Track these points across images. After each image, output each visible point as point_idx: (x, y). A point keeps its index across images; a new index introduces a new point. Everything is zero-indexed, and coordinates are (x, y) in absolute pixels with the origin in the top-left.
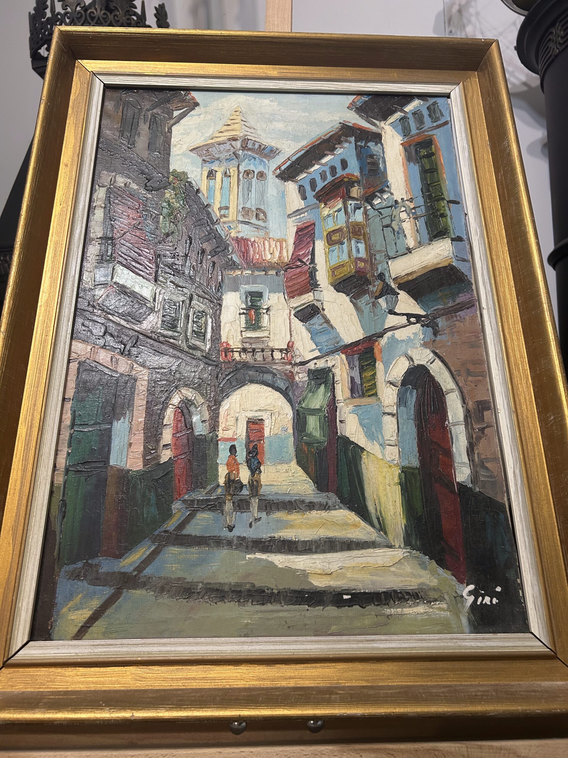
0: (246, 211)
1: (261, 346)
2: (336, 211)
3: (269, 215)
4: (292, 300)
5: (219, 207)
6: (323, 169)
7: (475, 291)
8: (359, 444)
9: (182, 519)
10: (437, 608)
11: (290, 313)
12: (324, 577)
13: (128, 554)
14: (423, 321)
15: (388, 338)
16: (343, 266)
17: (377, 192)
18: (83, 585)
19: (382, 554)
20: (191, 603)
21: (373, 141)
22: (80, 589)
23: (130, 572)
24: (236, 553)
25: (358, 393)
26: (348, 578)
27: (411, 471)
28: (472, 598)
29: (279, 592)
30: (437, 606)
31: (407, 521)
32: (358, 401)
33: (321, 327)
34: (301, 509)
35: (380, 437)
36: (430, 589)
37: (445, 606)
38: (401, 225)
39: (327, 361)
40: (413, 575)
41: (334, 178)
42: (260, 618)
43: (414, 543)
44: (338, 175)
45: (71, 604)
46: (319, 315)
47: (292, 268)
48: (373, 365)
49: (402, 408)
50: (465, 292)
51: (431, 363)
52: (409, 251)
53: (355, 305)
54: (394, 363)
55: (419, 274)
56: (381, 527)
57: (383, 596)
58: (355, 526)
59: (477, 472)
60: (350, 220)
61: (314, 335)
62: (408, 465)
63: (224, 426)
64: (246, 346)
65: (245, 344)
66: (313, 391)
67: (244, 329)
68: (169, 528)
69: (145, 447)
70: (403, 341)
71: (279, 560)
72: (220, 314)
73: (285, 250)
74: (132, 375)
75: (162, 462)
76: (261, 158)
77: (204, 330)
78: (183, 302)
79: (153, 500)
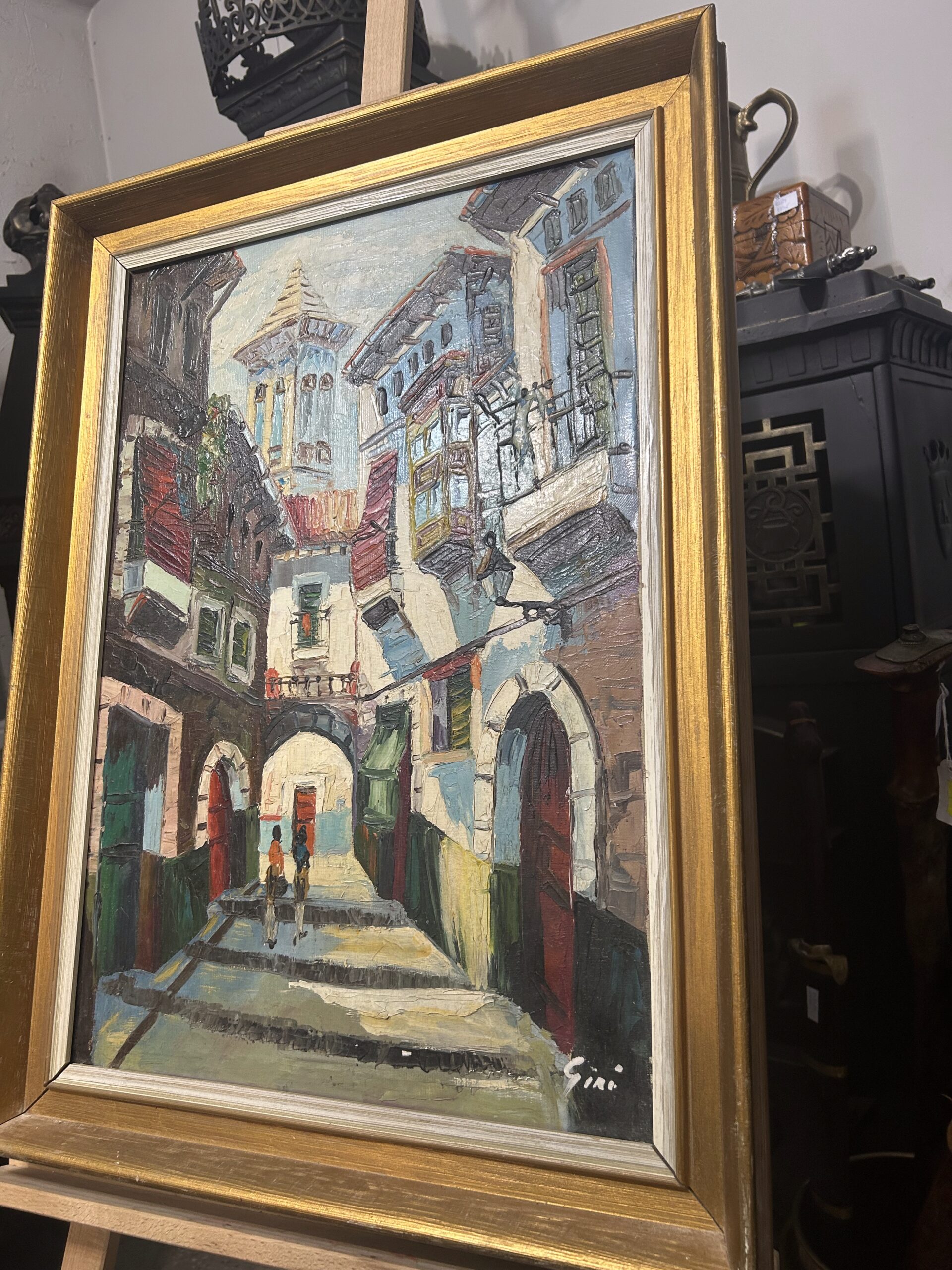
0: (304, 448)
1: (315, 671)
2: (429, 427)
3: (334, 451)
4: (360, 592)
5: (269, 448)
6: (414, 352)
8: (439, 827)
9: (219, 927)
10: (525, 1086)
11: (357, 615)
12: (379, 1022)
13: (162, 968)
14: (548, 614)
15: (493, 648)
16: (433, 527)
18: (118, 1001)
19: (456, 997)
20: (227, 1037)
21: (496, 278)
22: (116, 1007)
23: (164, 990)
24: (277, 978)
25: (443, 742)
26: (408, 1026)
27: (508, 871)
28: (577, 1077)
29: (324, 1037)
30: (525, 1083)
31: (495, 950)
32: (441, 757)
33: (398, 635)
34: (356, 923)
35: (468, 814)
36: (518, 1056)
37: (536, 1084)
38: (528, 437)
39: (403, 691)
40: (497, 1034)
41: (429, 364)
42: (302, 1068)
43: (502, 984)
44: (435, 358)
45: (108, 1023)
46: (396, 615)
47: (363, 539)
48: (467, 697)
49: (504, 767)
51: (553, 689)
53: (448, 592)
54: (497, 691)
55: (550, 526)
56: (458, 956)
57: (453, 1058)
58: (424, 952)
60: (451, 441)
61: (387, 648)
62: (503, 861)
63: (267, 797)
64: (298, 673)
65: (296, 671)
66: (381, 741)
67: (296, 647)
68: (204, 938)
69: (179, 827)
70: (514, 651)
71: (326, 992)
72: (267, 625)
73: (353, 509)
74: (164, 725)
75: (197, 848)
76: (326, 350)
77: (247, 653)
78: (222, 611)
79: (188, 899)
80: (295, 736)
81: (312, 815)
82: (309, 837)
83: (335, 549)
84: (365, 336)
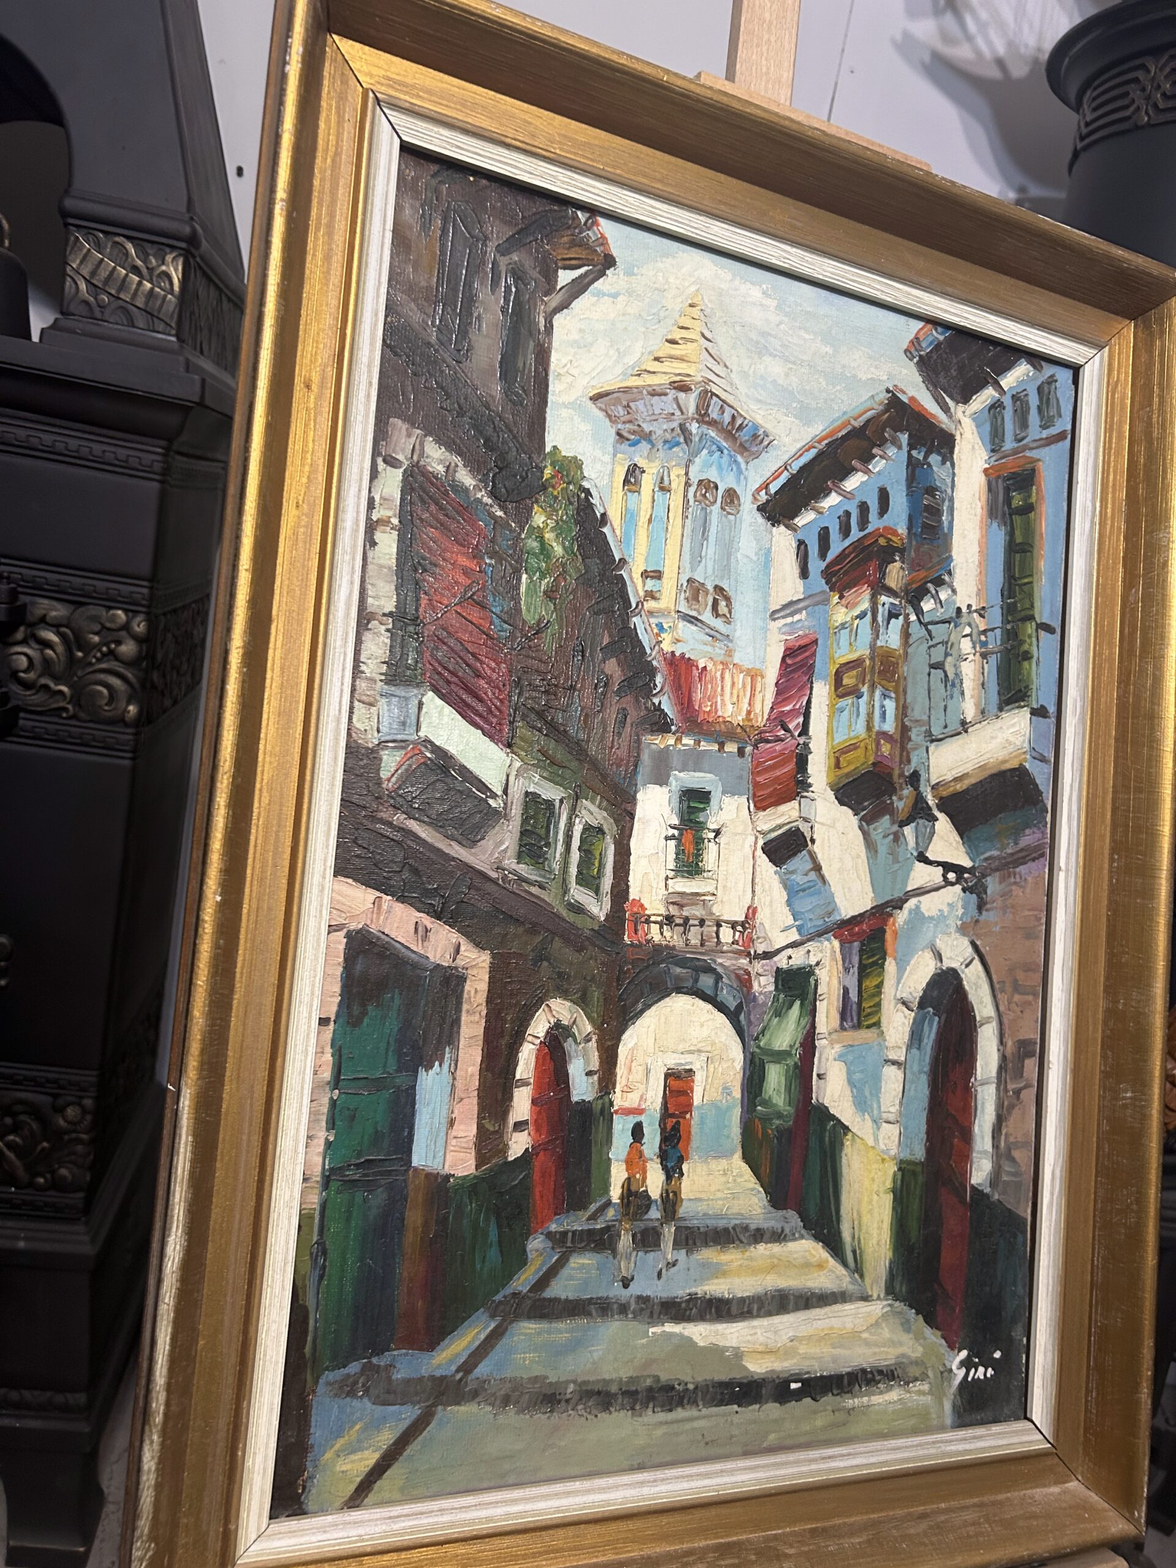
0: (695, 590)
1: (698, 912)
2: (857, 617)
3: (736, 605)
4: (761, 814)
5: (642, 569)
6: (846, 508)
7: (1049, 826)
8: (842, 1120)
9: (544, 1269)
10: (916, 1392)
11: (756, 843)
12: (766, 1356)
13: (447, 1341)
14: (966, 881)
15: (910, 912)
16: (854, 747)
17: (930, 582)
18: (364, 1407)
19: (853, 1312)
20: (556, 1418)
21: (939, 453)
22: (358, 1414)
23: (450, 1374)
24: (633, 1326)
25: (852, 1020)
26: (799, 1354)
27: (911, 1167)
28: (962, 1372)
29: (696, 1388)
30: (917, 1389)
31: (894, 1252)
32: (849, 1037)
33: (806, 879)
34: (742, 1242)
35: (875, 1106)
36: (911, 1363)
37: (926, 1387)
38: (960, 667)
39: (809, 951)
40: (892, 1343)
41: (862, 534)
42: (665, 1433)
43: (898, 1289)
44: (870, 528)
45: (340, 1443)
46: (804, 852)
47: (768, 741)
48: (880, 965)
49: (914, 1051)
50: (1035, 825)
51: (967, 966)
52: (965, 726)
53: (866, 836)
54: (912, 962)
55: (973, 781)
56: (857, 1266)
57: (846, 1381)
58: (820, 1266)
59: (1000, 1167)
60: (879, 643)
61: (793, 893)
62: (908, 1158)
63: (624, 1082)
64: (674, 910)
65: (671, 908)
66: (780, 1013)
67: (671, 874)
68: (520, 1288)
69: (480, 1127)
70: (931, 918)
71: (700, 1333)
72: (630, 836)
73: (758, 697)
74: (456, 968)
75: (510, 1159)
76: (733, 453)
77: (599, 870)
78: (561, 801)
79: (493, 1235)
80: (667, 999)
81: (688, 1107)
82: (684, 1136)
83: (731, 748)
84: (786, 457)
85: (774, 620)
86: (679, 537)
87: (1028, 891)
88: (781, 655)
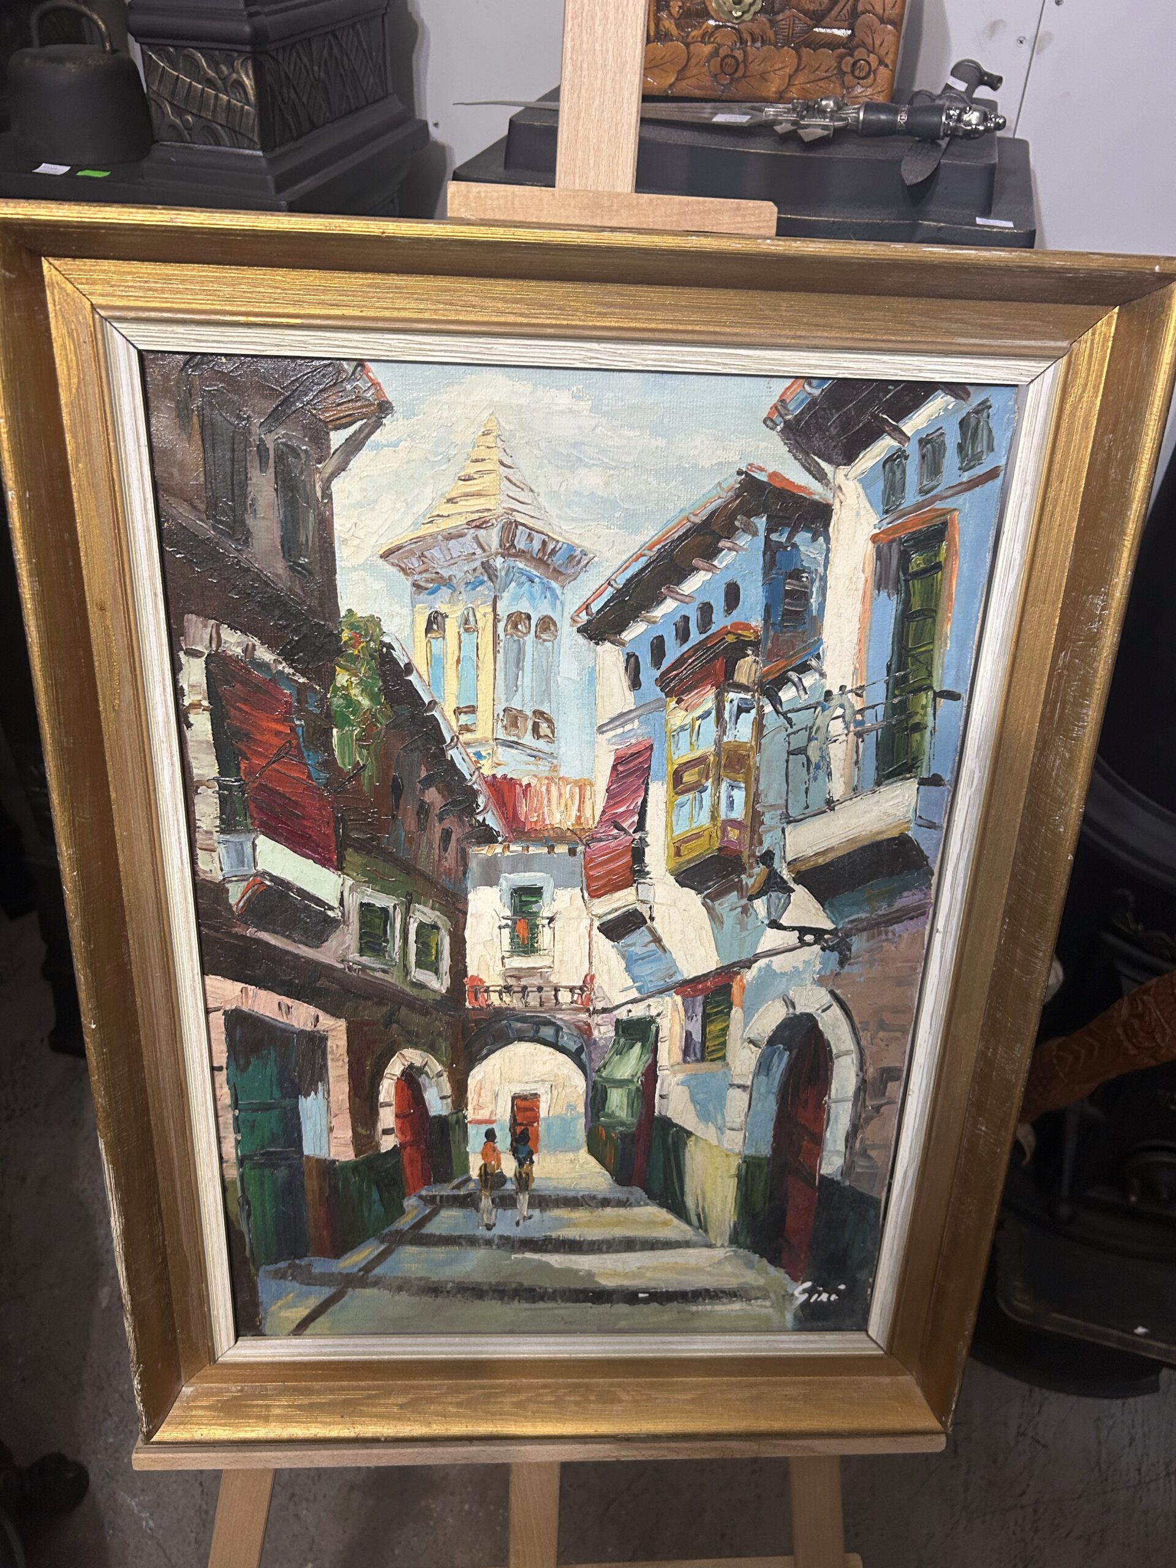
0: (513, 718)
1: (536, 981)
2: (699, 718)
3: (558, 724)
4: (596, 901)
5: (455, 707)
6: (683, 613)
7: (934, 888)
8: (686, 1127)
9: (420, 1217)
10: (757, 1306)
11: (591, 925)
12: (615, 1277)
13: (349, 1254)
14: (826, 941)
15: (760, 970)
16: (697, 836)
17: (792, 670)
18: (292, 1287)
19: (696, 1254)
20: (440, 1300)
21: (808, 529)
23: (354, 1272)
24: (498, 1253)
25: (695, 1055)
26: (646, 1277)
27: (757, 1161)
28: (806, 1295)
29: (555, 1291)
30: (758, 1304)
31: (738, 1218)
32: (693, 1067)
33: (645, 950)
34: (590, 1206)
35: (719, 1117)
36: (753, 1288)
38: (827, 748)
39: (649, 1006)
40: (736, 1276)
41: (704, 636)
42: (530, 1315)
43: (742, 1240)
44: (714, 629)
45: (280, 1303)
46: (643, 928)
47: (601, 840)
48: (725, 1015)
49: (763, 1078)
50: (915, 888)
51: (824, 1011)
52: (831, 804)
53: (710, 911)
54: (761, 1010)
55: (839, 854)
56: (700, 1224)
57: (690, 1295)
58: (665, 1223)
59: (853, 1162)
60: (725, 739)
61: (631, 962)
62: (754, 1154)
63: (475, 1103)
64: (511, 982)
65: (509, 980)
66: (621, 1052)
67: (507, 955)
68: (402, 1227)
69: (355, 1131)
70: (783, 974)
71: (556, 1260)
72: (464, 929)
73: (588, 804)
74: (318, 1032)
75: (383, 1151)
76: (545, 580)
77: (436, 958)
78: (395, 907)
79: (375, 1195)
80: (511, 1046)
81: (536, 1118)
82: (532, 1138)
83: (562, 849)
84: (609, 573)
85: (602, 733)
86: (492, 672)
87: (902, 946)
88: (611, 763)
